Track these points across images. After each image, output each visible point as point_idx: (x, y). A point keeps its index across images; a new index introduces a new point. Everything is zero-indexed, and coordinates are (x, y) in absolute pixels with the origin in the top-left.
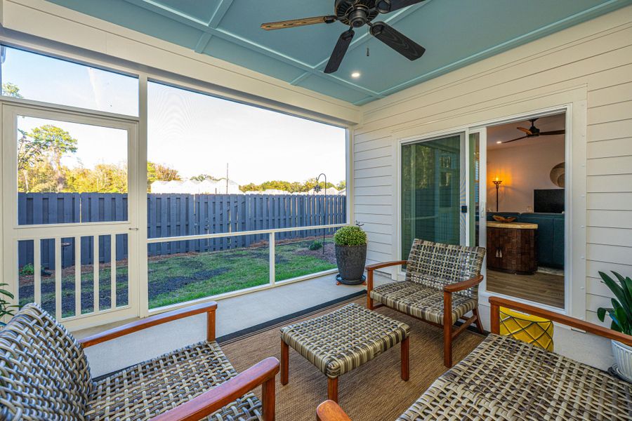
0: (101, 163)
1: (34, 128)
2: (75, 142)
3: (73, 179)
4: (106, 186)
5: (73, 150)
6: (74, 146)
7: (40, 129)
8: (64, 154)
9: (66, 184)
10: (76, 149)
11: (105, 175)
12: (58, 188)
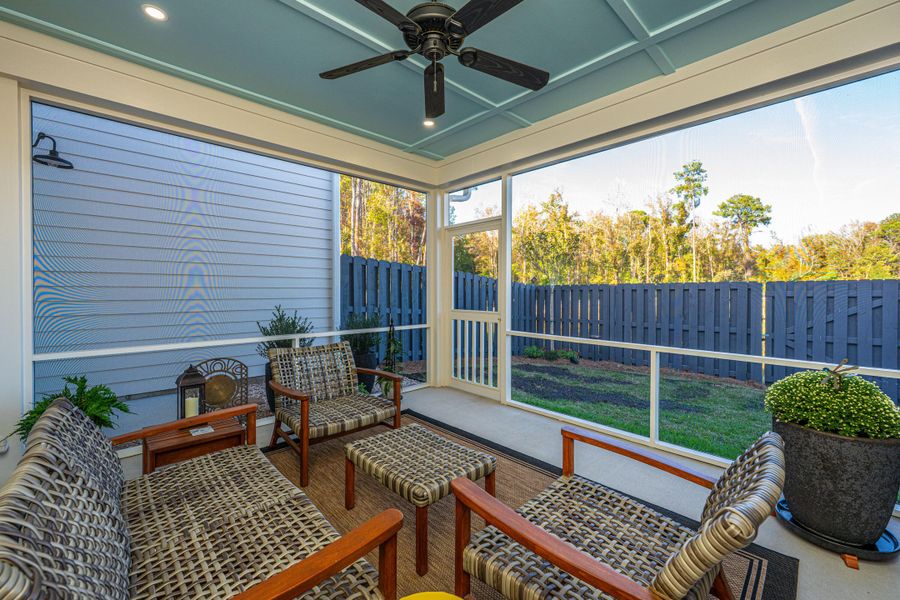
0: (806, 234)
1: (720, 204)
2: (769, 209)
3: (767, 262)
4: (813, 269)
5: (766, 221)
6: (767, 214)
7: (726, 203)
8: (754, 229)
9: (756, 269)
10: (768, 219)
11: (813, 252)
12: (745, 276)
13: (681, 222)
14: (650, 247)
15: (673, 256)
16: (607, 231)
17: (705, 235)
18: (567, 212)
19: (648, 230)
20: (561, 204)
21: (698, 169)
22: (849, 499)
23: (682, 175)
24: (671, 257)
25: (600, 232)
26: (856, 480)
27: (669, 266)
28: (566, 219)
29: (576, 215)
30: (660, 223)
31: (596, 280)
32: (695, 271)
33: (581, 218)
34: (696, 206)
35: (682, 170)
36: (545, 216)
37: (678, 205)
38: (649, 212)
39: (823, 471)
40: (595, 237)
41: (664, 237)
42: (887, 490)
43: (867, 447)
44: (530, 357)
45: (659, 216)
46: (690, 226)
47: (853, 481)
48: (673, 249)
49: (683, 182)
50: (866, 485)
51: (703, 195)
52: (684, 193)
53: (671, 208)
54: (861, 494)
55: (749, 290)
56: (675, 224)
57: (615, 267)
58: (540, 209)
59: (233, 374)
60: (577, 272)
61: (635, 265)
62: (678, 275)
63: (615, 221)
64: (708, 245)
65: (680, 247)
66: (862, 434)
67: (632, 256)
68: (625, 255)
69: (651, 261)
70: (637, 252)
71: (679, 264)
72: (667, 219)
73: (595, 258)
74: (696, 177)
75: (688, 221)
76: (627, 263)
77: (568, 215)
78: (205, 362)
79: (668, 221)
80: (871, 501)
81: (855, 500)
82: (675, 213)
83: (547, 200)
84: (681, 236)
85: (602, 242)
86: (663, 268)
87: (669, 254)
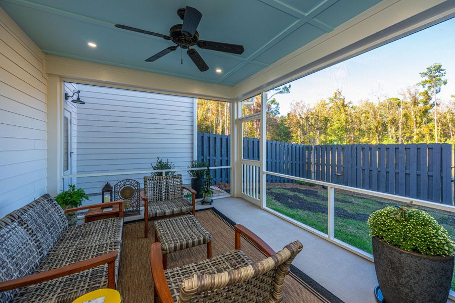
13: (426, 103)
14: (401, 120)
15: (419, 125)
16: (371, 112)
17: (446, 110)
18: (344, 102)
19: (401, 109)
20: (341, 97)
21: (439, 69)
22: (407, 291)
23: (426, 74)
24: (418, 125)
25: (365, 112)
26: (411, 279)
27: (416, 131)
28: (344, 106)
29: (350, 103)
30: (409, 104)
31: (364, 140)
32: (436, 133)
33: (355, 105)
34: (437, 93)
35: (426, 71)
36: (331, 105)
37: (422, 93)
38: (401, 98)
39: (391, 270)
40: (364, 115)
41: (412, 113)
42: (434, 289)
43: (417, 259)
44: (300, 184)
45: (409, 100)
46: (432, 106)
47: (408, 279)
48: (419, 120)
49: (427, 78)
50: (417, 283)
51: (443, 85)
52: (427, 85)
53: (417, 95)
54: (414, 289)
55: (442, 148)
56: (421, 105)
57: (377, 132)
58: (328, 102)
59: (134, 186)
60: (352, 135)
61: (391, 130)
62: (423, 136)
63: (377, 105)
64: (448, 117)
65: (425, 119)
66: (415, 250)
67: (389, 125)
68: (384, 126)
69: (403, 128)
70: (393, 123)
71: (424, 130)
72: (415, 102)
73: (363, 127)
74: (437, 74)
75: (431, 102)
76: (385, 129)
77: (345, 104)
78: (123, 181)
79: (415, 103)
80: (421, 294)
81: (411, 292)
82: (421, 98)
83: (332, 96)
84: (426, 112)
85: (368, 118)
86: (412, 132)
87: (417, 123)
